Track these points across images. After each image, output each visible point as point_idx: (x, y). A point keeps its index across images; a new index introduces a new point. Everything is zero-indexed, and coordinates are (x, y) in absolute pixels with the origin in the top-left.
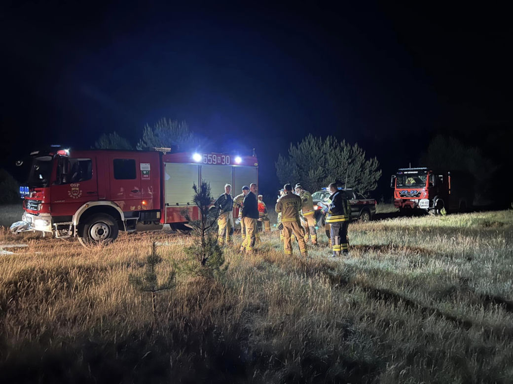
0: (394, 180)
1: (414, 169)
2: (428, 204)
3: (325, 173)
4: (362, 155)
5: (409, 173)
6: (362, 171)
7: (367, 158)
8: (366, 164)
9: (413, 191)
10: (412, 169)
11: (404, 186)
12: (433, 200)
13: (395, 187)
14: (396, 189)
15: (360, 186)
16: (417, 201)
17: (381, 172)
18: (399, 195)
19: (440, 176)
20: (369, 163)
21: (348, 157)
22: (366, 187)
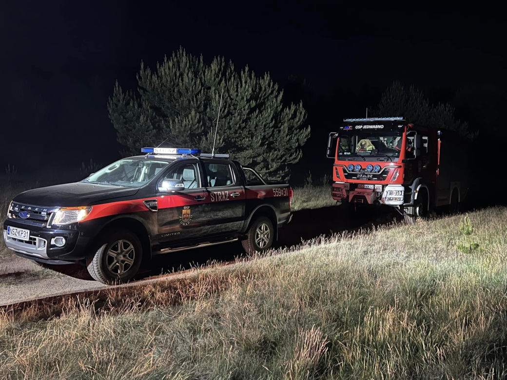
0: (334, 141)
1: (377, 119)
2: (402, 197)
3: (204, 124)
4: (276, 97)
5: (365, 127)
6: (275, 126)
7: (286, 103)
8: (283, 114)
9: (373, 166)
10: (372, 120)
11: (354, 155)
12: (412, 187)
13: (336, 158)
14: (337, 162)
15: (271, 155)
16: (379, 187)
17: (309, 129)
18: (342, 174)
19: (424, 138)
20: (289, 112)
21: (249, 97)
22: (282, 156)
